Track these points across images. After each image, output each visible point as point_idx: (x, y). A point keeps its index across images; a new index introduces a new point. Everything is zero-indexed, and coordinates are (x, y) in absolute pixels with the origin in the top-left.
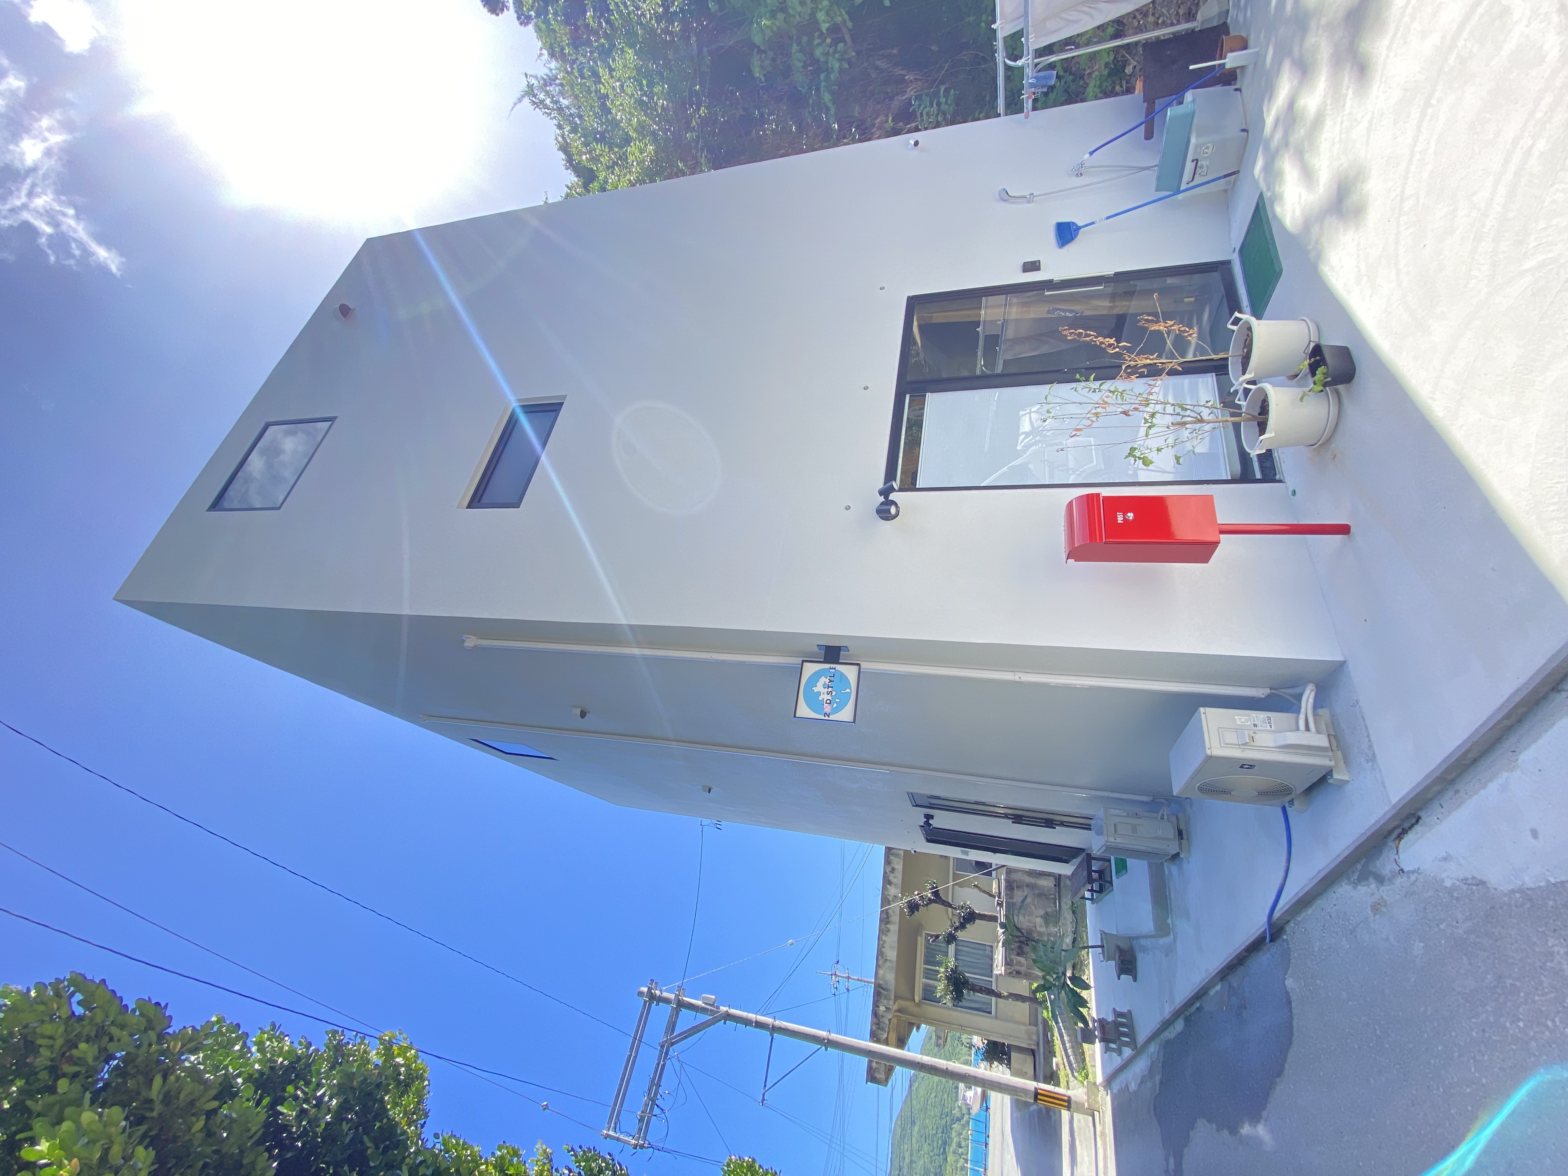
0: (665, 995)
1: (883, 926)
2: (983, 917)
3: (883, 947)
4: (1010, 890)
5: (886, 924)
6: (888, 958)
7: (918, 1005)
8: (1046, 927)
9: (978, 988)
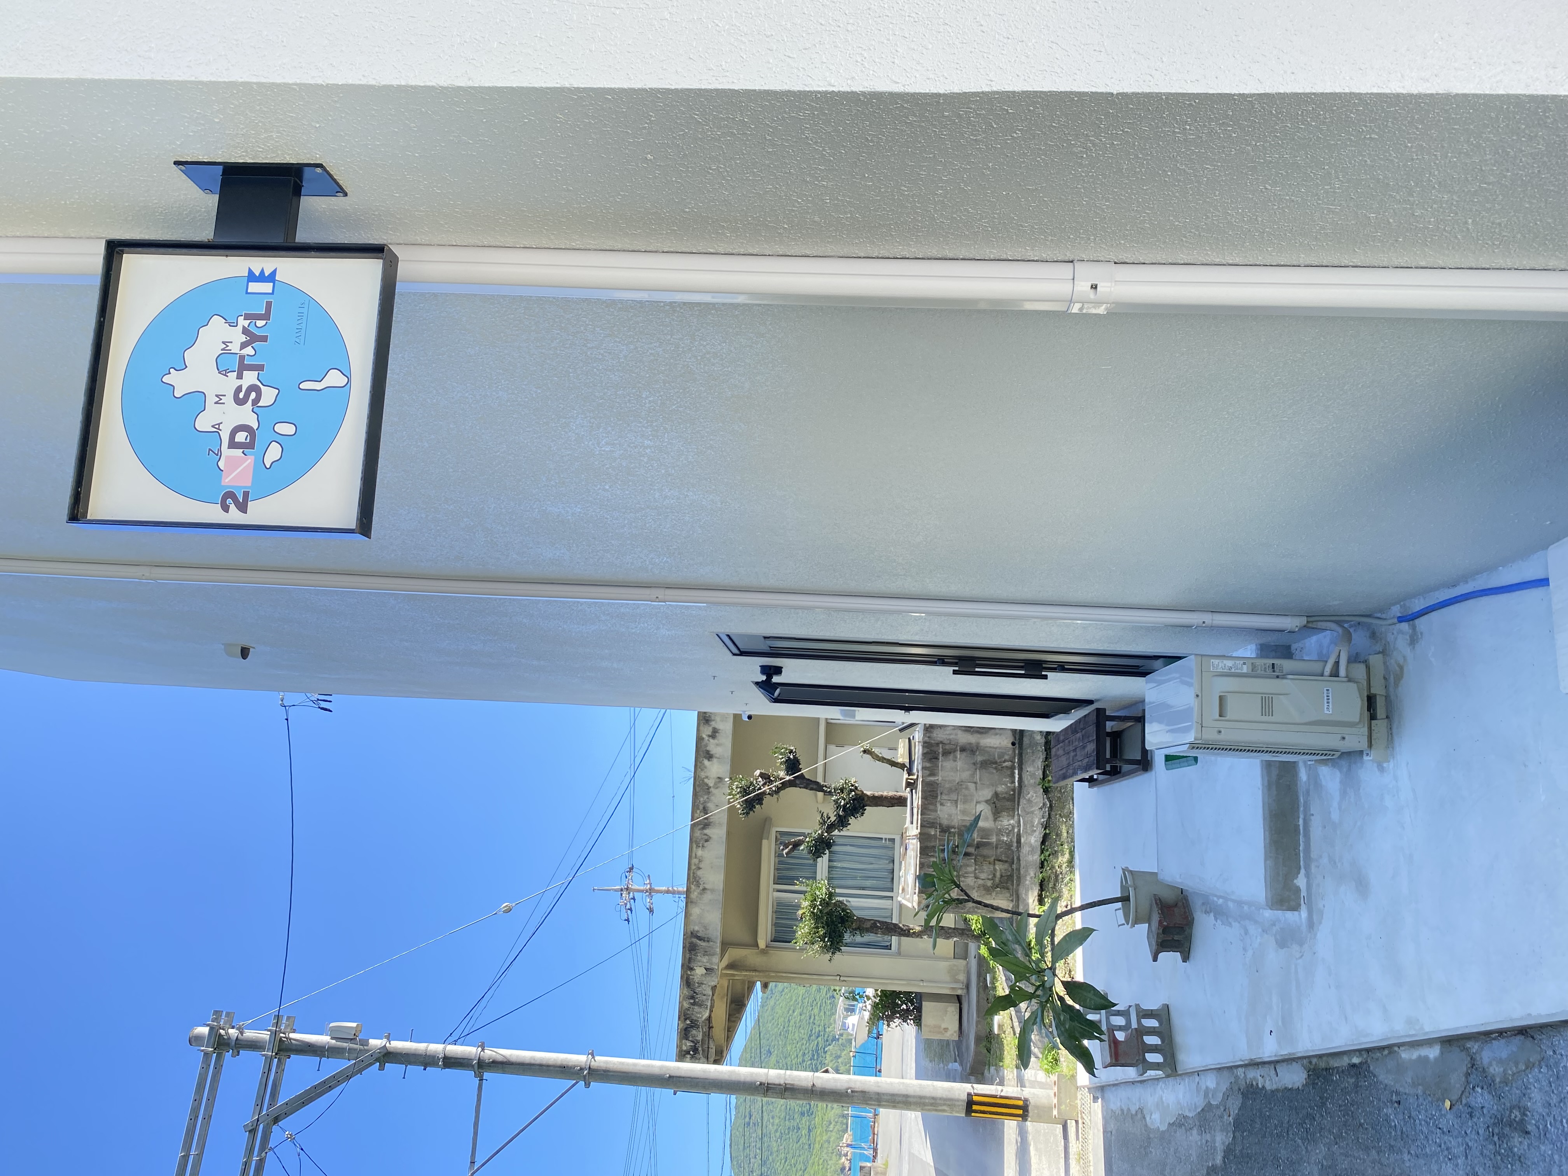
0: (249, 1034)
1: (698, 833)
2: (878, 801)
3: (699, 868)
4: (930, 760)
5: (703, 828)
6: (707, 886)
7: (764, 952)
8: (995, 820)
9: (868, 925)
